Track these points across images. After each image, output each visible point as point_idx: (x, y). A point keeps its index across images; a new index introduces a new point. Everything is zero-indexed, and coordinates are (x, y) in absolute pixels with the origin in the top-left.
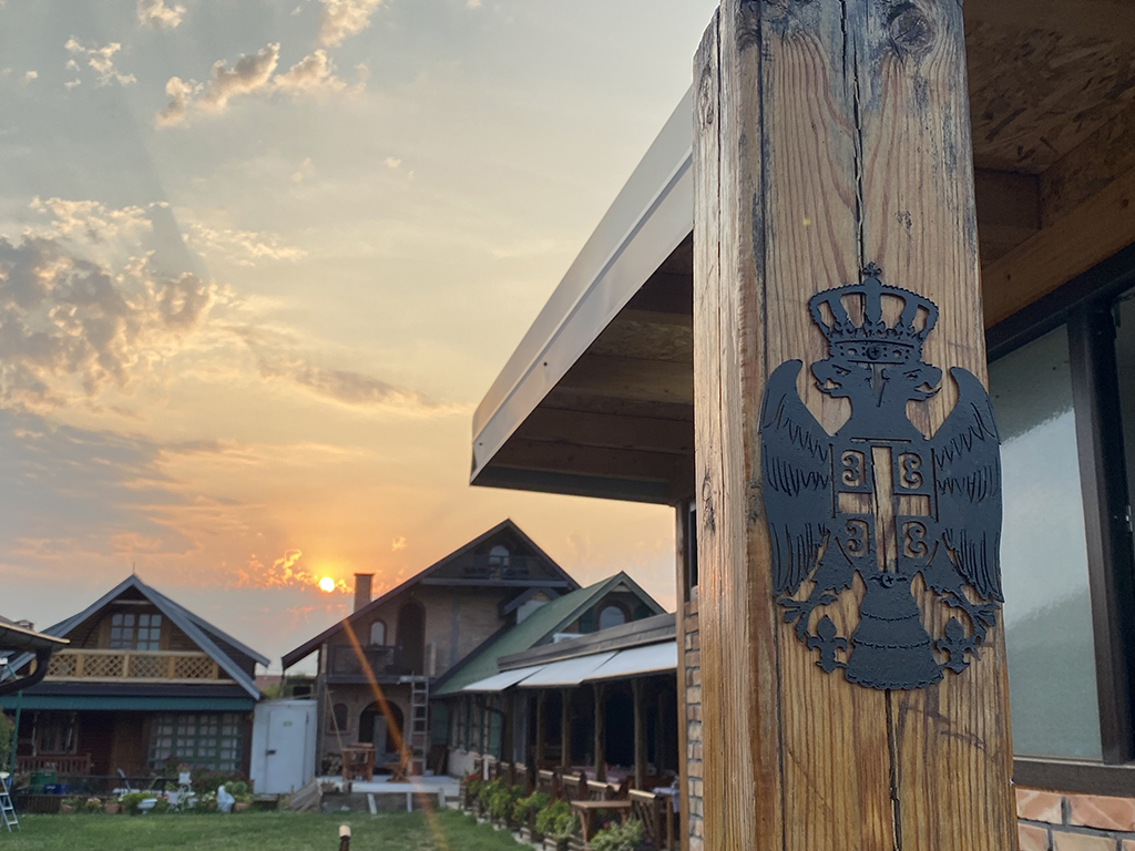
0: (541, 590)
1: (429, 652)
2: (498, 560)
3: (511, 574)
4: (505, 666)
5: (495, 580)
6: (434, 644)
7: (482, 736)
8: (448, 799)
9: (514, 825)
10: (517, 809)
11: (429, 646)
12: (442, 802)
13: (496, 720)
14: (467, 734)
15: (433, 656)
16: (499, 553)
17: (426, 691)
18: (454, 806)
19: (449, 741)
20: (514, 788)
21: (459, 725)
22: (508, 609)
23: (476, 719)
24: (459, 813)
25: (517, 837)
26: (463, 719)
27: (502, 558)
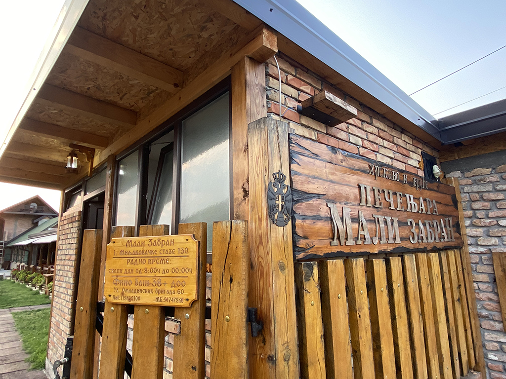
0: (47, 216)
1: (5, 234)
2: (33, 207)
3: (37, 211)
4: (30, 237)
5: (31, 213)
6: (7, 231)
7: (22, 258)
8: (6, 277)
9: (27, 282)
10: (27, 278)
11: (5, 232)
12: (4, 278)
13: (27, 253)
14: (17, 258)
15: (7, 235)
16: (34, 205)
17: (3, 245)
18: (9, 278)
19: (11, 260)
20: (28, 272)
21: (15, 255)
22: (35, 221)
23: (20, 253)
24: (10, 280)
25: (27, 286)
26: (16, 253)
27: (34, 206)
